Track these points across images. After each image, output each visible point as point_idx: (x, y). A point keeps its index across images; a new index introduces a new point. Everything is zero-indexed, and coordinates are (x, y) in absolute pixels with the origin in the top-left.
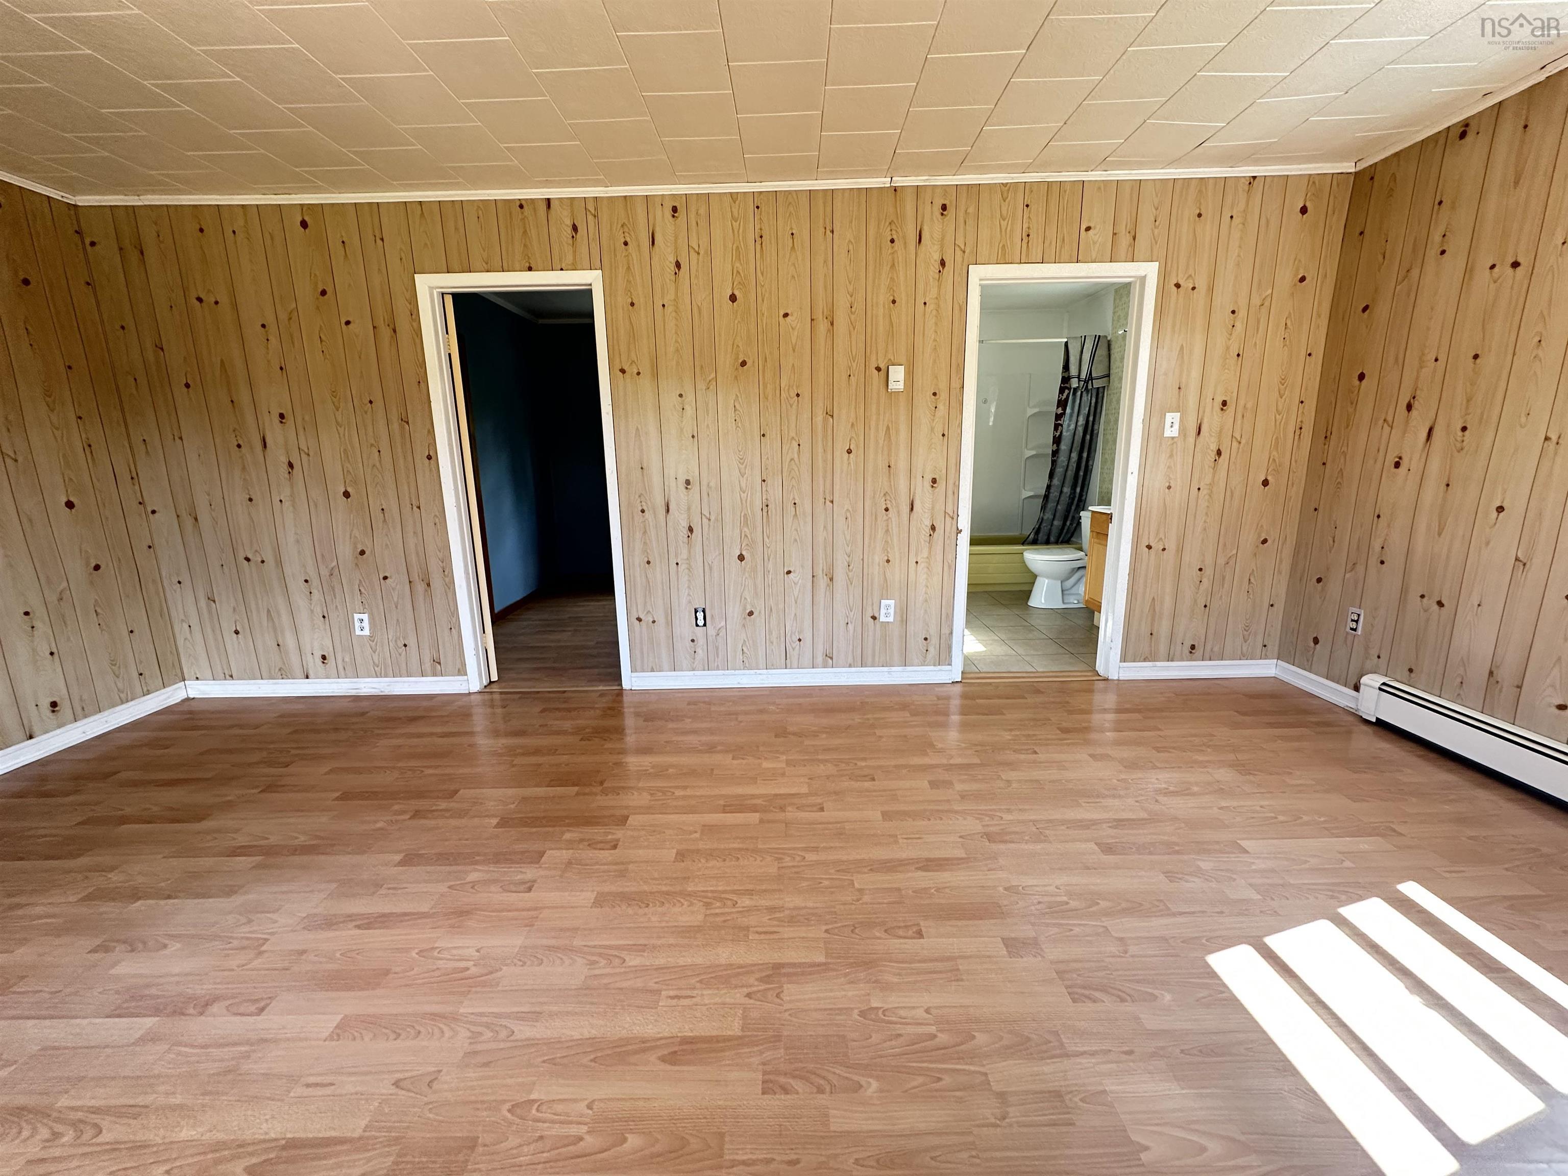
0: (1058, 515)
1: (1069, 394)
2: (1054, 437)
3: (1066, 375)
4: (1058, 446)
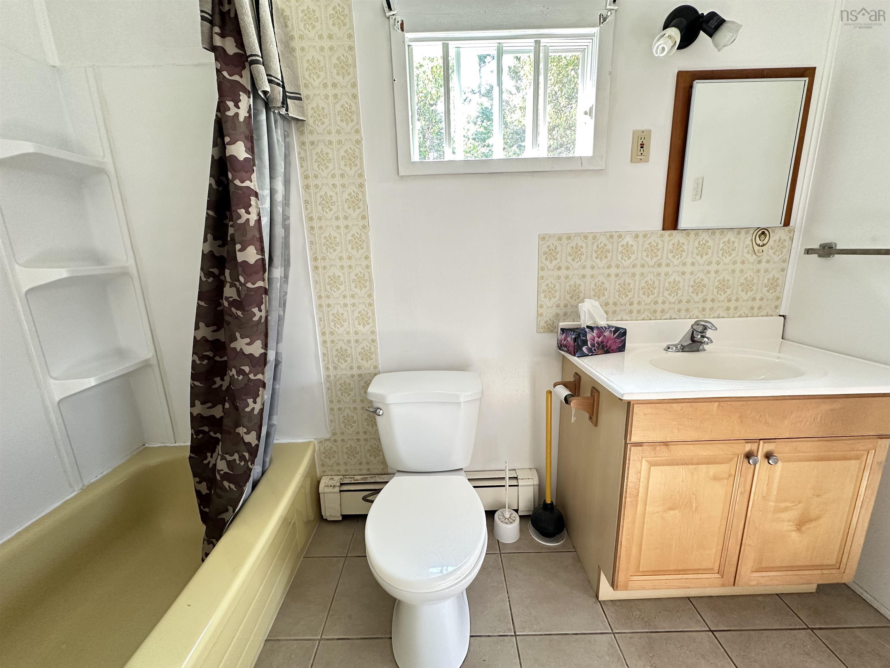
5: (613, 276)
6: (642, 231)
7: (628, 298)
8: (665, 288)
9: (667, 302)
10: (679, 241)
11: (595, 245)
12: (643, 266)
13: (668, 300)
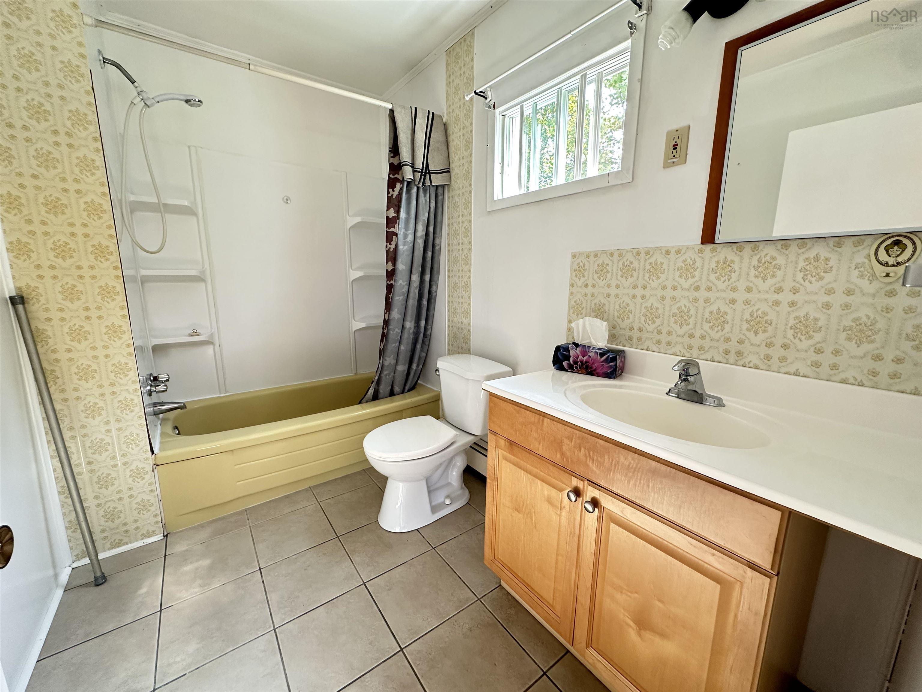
0: (401, 357)
1: (401, 189)
2: (387, 252)
3: (395, 161)
4: (394, 264)
5: (639, 297)
6: (673, 247)
7: (655, 325)
8: (705, 319)
9: (707, 337)
10: (726, 258)
11: (621, 263)
12: (675, 288)
13: (709, 334)
